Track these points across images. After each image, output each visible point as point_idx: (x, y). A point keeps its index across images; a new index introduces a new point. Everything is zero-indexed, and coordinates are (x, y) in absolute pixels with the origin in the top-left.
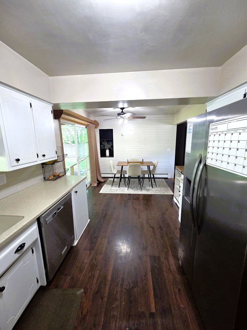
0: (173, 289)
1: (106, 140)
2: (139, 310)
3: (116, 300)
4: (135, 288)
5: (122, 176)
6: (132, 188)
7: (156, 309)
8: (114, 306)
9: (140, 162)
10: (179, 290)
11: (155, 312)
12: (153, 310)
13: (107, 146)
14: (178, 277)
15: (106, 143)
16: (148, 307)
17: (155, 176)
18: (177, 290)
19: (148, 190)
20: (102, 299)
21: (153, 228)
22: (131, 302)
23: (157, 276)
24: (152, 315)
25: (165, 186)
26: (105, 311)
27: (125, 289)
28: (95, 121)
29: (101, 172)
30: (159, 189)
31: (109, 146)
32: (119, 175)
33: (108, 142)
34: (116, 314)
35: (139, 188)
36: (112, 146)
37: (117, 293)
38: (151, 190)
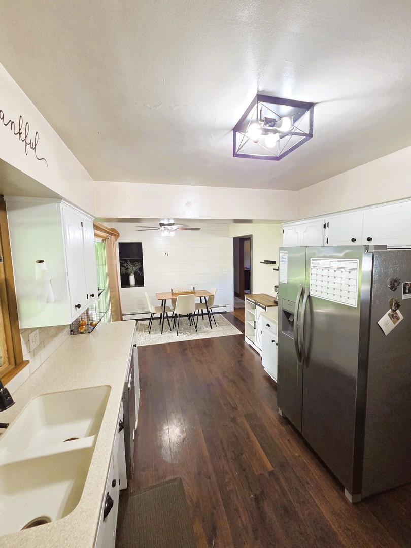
0: (282, 441)
1: (129, 260)
2: (256, 474)
3: (227, 473)
4: (242, 454)
5: (165, 315)
6: (184, 333)
7: (273, 466)
8: (227, 480)
9: (191, 293)
10: (289, 440)
11: (273, 469)
12: (270, 468)
13: (132, 268)
14: (283, 429)
15: (130, 264)
16: (264, 467)
17: (214, 310)
18: (287, 441)
19: (206, 332)
20: (210, 478)
21: (234, 382)
22: (244, 470)
23: (261, 434)
24: (271, 473)
25: (227, 324)
26: (219, 489)
27: (232, 459)
28: (113, 230)
29: (123, 312)
30: (220, 328)
31: (136, 269)
32: (158, 315)
33: (132, 262)
34: (232, 487)
35: (192, 331)
36: (141, 269)
37: (223, 467)
38: (211, 332)
